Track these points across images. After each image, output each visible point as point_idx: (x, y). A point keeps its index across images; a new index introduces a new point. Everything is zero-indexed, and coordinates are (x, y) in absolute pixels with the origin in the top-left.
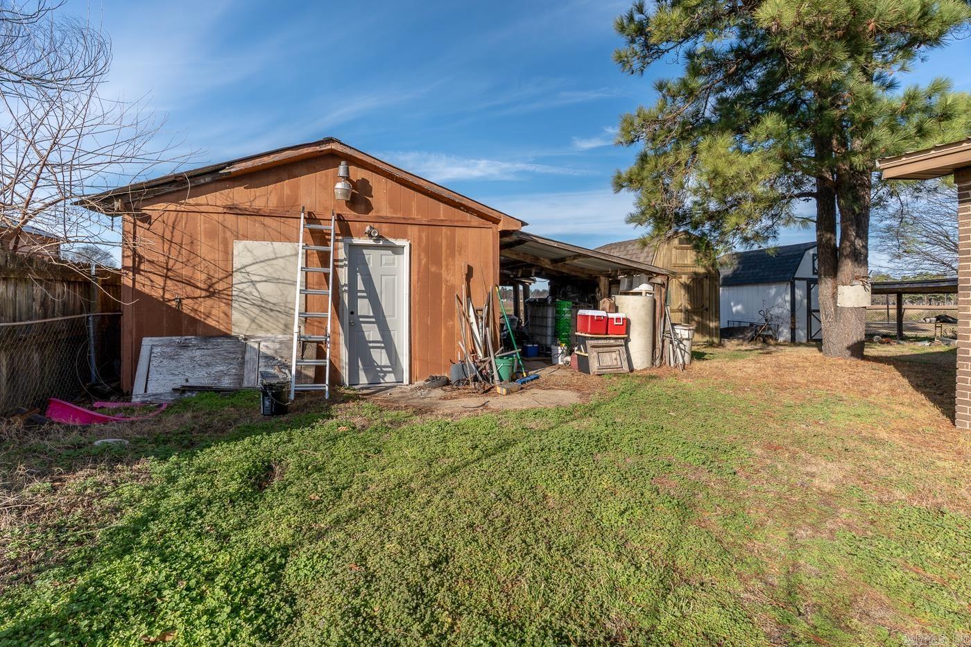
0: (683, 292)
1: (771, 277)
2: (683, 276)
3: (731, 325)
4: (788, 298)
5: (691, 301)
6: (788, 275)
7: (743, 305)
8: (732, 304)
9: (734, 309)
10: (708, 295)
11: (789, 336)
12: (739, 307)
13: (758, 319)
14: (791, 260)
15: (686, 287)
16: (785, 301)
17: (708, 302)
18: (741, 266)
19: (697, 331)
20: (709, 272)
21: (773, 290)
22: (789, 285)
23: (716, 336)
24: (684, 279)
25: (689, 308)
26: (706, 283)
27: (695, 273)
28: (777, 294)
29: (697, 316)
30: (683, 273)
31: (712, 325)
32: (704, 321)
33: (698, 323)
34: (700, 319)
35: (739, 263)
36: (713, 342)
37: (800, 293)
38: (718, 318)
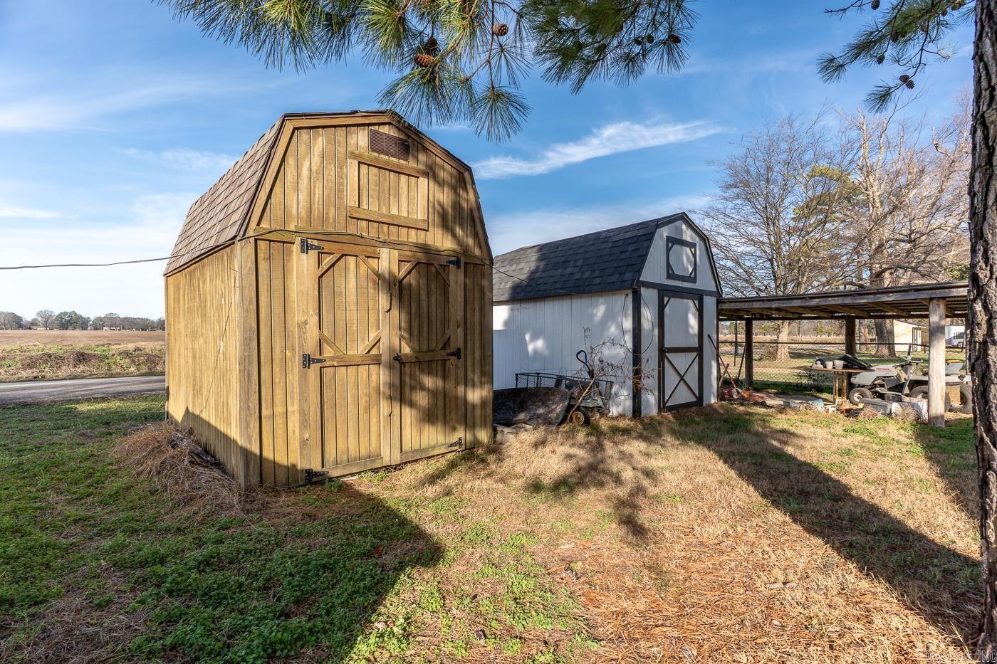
0: (383, 301)
1: (597, 281)
2: (384, 252)
3: (522, 384)
4: (628, 324)
5: (410, 331)
6: (628, 276)
7: (547, 339)
8: (527, 337)
9: (531, 348)
10: (460, 312)
11: (629, 404)
12: (540, 344)
13: (574, 369)
14: (632, 247)
15: (397, 289)
16: (623, 332)
17: (460, 332)
18: (542, 264)
19: (428, 417)
20: (466, 250)
21: (600, 308)
22: (630, 296)
23: (484, 425)
24: (388, 261)
25: (406, 350)
26: (456, 279)
27: (425, 249)
28: (609, 316)
29: (430, 373)
30: (384, 243)
31: (475, 395)
32: (450, 385)
33: (434, 394)
34: (440, 383)
35: (540, 260)
36: (476, 444)
37: (648, 315)
38: (487, 374)
